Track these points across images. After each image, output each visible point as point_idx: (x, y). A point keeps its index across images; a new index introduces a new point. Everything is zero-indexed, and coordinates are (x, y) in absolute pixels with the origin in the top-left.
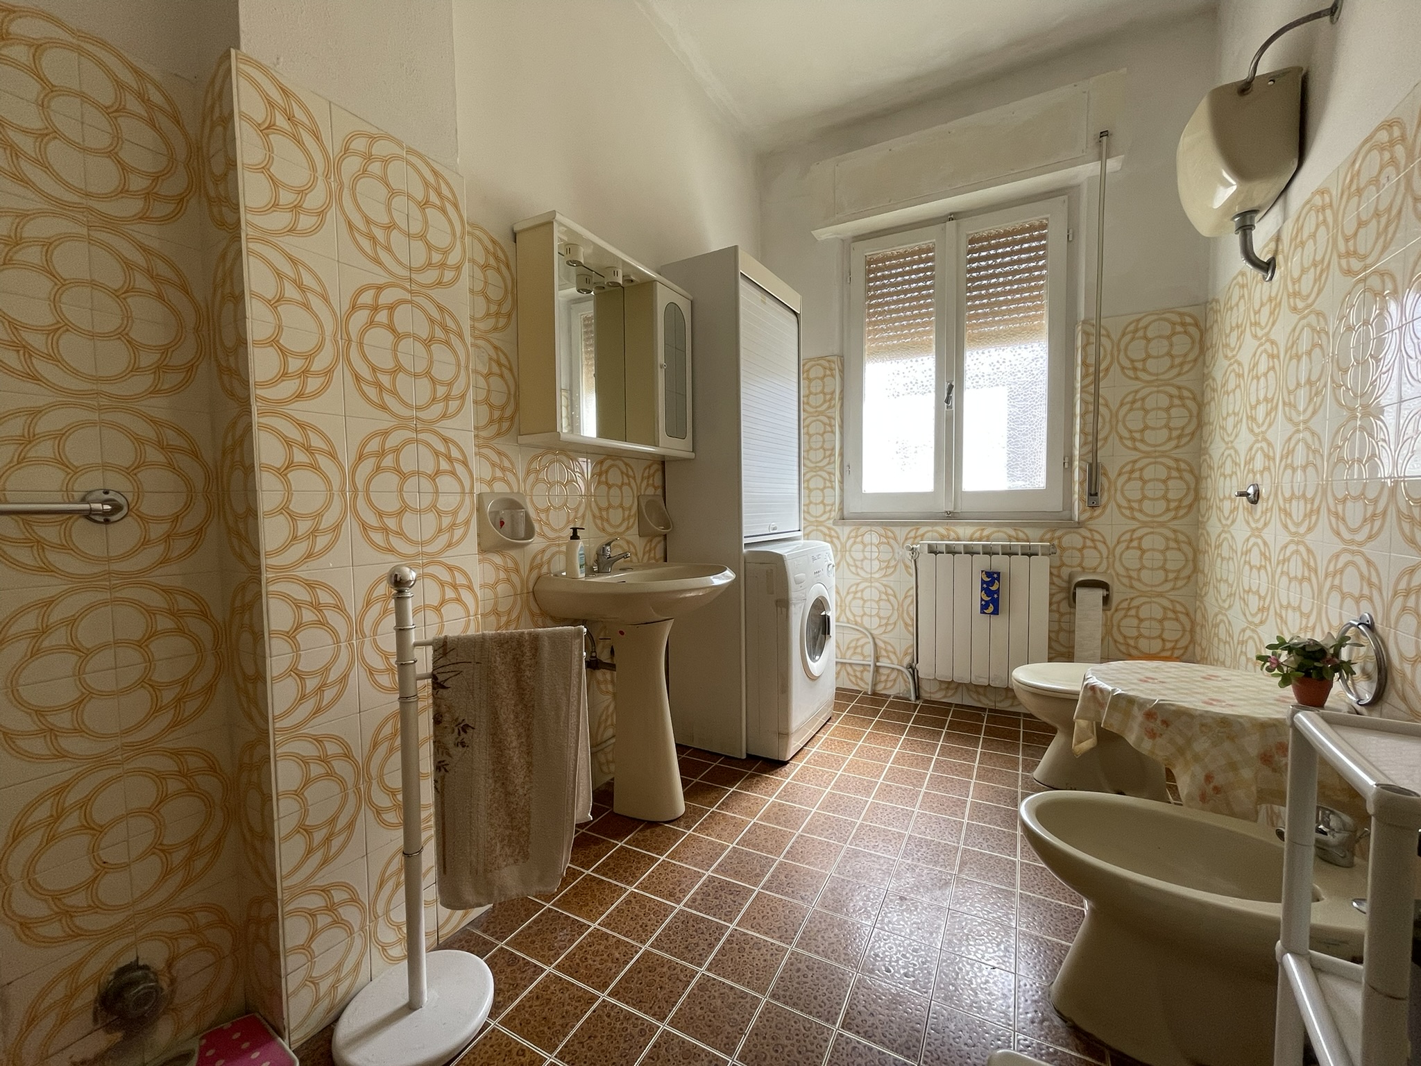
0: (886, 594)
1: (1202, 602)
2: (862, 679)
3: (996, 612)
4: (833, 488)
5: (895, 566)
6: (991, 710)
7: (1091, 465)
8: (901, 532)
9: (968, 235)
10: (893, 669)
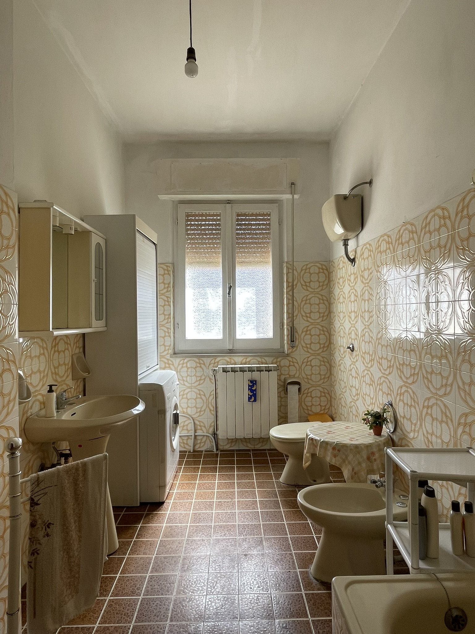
0: (200, 394)
1: (333, 388)
2: (187, 444)
3: (255, 400)
4: (170, 336)
5: (205, 379)
6: (253, 450)
7: (291, 328)
8: (207, 361)
9: (236, 212)
10: (204, 436)
